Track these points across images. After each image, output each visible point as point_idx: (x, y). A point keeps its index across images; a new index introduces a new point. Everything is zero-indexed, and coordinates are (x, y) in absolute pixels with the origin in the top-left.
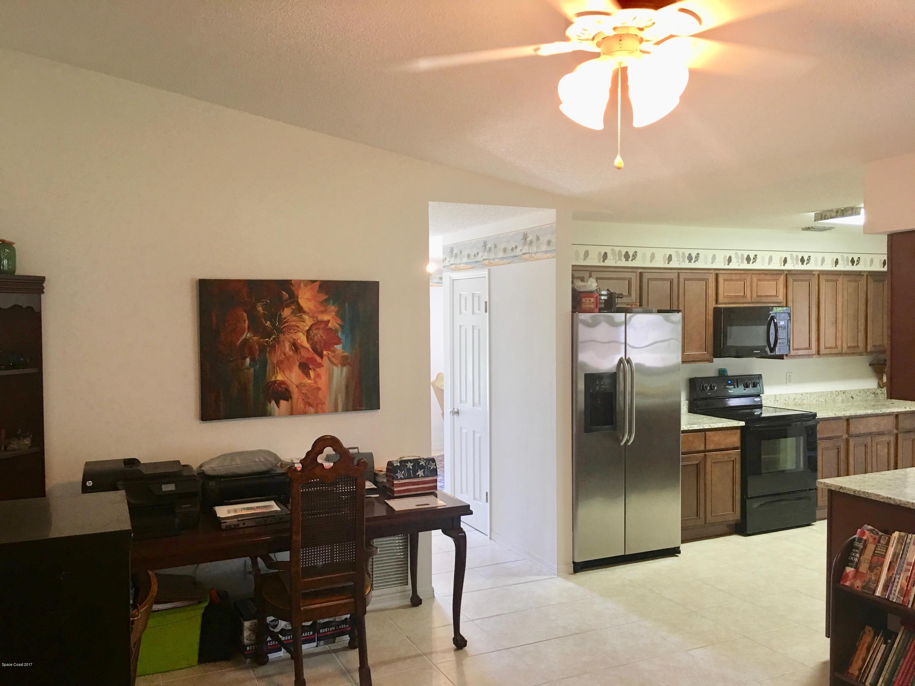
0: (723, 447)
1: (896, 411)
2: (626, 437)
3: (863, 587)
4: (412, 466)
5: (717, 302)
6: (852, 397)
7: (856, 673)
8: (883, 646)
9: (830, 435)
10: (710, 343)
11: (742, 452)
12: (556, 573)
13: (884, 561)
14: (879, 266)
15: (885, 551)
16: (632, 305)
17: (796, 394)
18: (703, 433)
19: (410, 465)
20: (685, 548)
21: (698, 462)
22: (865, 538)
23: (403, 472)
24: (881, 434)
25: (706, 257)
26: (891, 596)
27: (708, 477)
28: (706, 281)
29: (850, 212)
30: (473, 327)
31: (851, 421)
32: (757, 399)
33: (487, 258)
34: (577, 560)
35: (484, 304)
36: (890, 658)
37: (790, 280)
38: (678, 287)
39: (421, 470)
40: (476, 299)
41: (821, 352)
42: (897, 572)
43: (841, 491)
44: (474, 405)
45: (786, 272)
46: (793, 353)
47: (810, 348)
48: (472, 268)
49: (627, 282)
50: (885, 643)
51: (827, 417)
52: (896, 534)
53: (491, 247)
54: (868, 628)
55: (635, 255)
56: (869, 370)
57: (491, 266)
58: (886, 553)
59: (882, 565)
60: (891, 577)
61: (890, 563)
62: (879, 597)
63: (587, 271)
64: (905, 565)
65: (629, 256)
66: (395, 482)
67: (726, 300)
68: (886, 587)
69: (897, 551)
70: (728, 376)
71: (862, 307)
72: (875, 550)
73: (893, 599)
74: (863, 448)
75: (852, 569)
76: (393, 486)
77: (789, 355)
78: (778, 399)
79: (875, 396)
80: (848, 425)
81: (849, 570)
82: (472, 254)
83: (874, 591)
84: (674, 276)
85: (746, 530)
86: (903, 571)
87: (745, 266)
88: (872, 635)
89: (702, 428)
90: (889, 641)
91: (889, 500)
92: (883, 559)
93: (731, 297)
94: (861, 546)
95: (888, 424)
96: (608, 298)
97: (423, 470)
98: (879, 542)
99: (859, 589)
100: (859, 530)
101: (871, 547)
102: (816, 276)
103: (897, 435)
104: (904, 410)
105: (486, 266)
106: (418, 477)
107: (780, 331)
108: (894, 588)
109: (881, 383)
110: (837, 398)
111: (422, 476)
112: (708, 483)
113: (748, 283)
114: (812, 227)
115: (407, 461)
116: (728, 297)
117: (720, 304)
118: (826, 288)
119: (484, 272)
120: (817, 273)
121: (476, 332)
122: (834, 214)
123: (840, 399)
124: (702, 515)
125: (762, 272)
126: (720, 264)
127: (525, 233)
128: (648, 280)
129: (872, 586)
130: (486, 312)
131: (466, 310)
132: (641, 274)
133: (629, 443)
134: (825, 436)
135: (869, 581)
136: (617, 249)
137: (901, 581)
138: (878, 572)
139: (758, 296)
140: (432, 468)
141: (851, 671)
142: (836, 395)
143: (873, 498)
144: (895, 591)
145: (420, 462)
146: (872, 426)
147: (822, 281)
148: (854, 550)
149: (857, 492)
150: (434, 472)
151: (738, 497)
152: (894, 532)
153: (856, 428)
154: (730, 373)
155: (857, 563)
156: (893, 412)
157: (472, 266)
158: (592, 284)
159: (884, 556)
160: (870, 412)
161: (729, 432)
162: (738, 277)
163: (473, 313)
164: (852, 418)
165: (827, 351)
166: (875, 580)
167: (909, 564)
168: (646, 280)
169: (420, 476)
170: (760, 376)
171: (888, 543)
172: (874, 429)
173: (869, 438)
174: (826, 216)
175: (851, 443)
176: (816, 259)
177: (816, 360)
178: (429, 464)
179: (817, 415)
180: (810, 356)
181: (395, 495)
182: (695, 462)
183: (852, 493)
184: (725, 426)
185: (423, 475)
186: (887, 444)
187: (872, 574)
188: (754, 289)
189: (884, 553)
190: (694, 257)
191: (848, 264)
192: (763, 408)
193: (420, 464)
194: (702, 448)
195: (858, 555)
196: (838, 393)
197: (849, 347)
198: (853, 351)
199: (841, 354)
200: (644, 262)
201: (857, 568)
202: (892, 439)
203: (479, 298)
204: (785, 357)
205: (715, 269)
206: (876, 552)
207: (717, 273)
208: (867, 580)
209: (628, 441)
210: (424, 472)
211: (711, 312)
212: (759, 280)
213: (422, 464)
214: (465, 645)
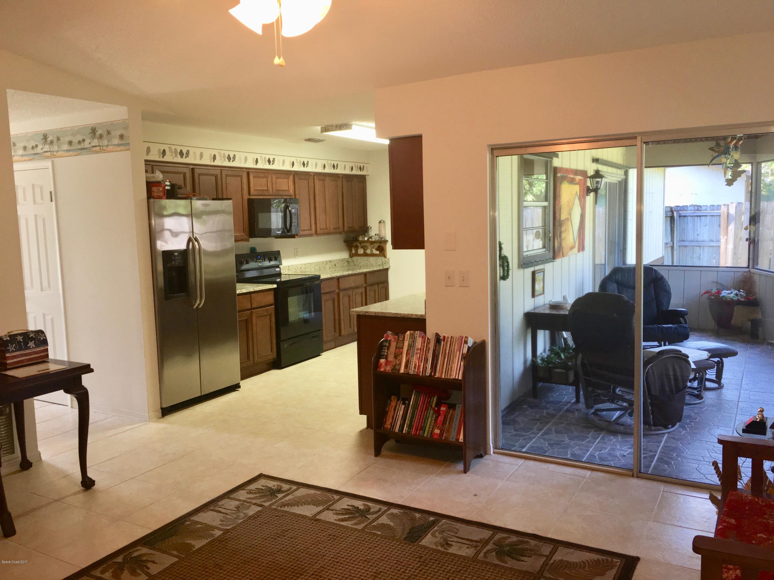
0: (263, 305)
1: (365, 271)
2: (198, 302)
3: (392, 370)
4: (22, 339)
5: (249, 194)
6: (335, 265)
7: (389, 427)
8: (403, 406)
9: (329, 290)
10: (247, 226)
11: (275, 307)
12: (148, 420)
13: (403, 351)
14: (349, 171)
15: (402, 344)
16: (189, 195)
17: (301, 264)
18: (249, 295)
19: (20, 338)
20: (242, 383)
21: (246, 318)
22: (389, 339)
23: (14, 345)
24: (357, 287)
25: (240, 158)
26: (410, 371)
27: (254, 328)
28: (241, 177)
29: (345, 127)
30: (36, 216)
31: (340, 279)
32: (278, 269)
33: (49, 150)
34: (164, 406)
35: (49, 194)
36: (409, 412)
37: (297, 180)
38: (222, 181)
39: (31, 342)
40: (37, 190)
41: (318, 232)
42: (412, 356)
43: (367, 314)
44: (42, 290)
45: (293, 173)
46: (301, 233)
47: (311, 229)
48: (29, 160)
49: (183, 175)
50: (404, 404)
51: (327, 277)
52: (408, 333)
53: (53, 140)
54: (393, 397)
55: (188, 153)
56: (343, 245)
57: (54, 158)
58: (403, 346)
59: (401, 353)
60: (408, 360)
61: (407, 351)
62: (403, 373)
63: (150, 165)
64: (416, 350)
65: (183, 154)
66: (8, 355)
67: (256, 193)
68: (406, 366)
69: (410, 343)
70: (257, 253)
71: (340, 200)
72: (397, 345)
73: (411, 372)
74: (347, 298)
75: (384, 360)
76: (6, 359)
77: (299, 234)
78: (290, 268)
79: (348, 264)
80: (338, 282)
81: (382, 361)
82: (29, 146)
83: (399, 370)
84: (218, 172)
85: (280, 365)
86: (415, 354)
87: (267, 166)
88: (396, 401)
89: (248, 291)
90: (407, 402)
91: (397, 315)
92: (402, 350)
93: (259, 190)
94: (387, 344)
95: (360, 281)
96: (171, 188)
97: (33, 341)
98: (398, 340)
99: (390, 371)
100: (385, 335)
101: (393, 344)
102: (312, 177)
103: (366, 288)
104: (369, 270)
105: (48, 157)
106: (29, 348)
107: (293, 217)
108: (411, 366)
109: (351, 255)
110: (326, 266)
111: (33, 348)
112: (255, 333)
113: (269, 180)
114: (312, 139)
115: (16, 335)
116: (256, 190)
117: (252, 196)
118: (318, 184)
119: (48, 164)
120: (312, 174)
121: (40, 222)
122: (334, 128)
123: (328, 266)
124: (251, 358)
125: (278, 172)
126: (250, 164)
127: (94, 127)
128: (199, 175)
129: (397, 367)
130: (52, 201)
131: (25, 200)
132: (193, 169)
133: (200, 306)
134: (326, 291)
135: (395, 365)
136: (173, 147)
137: (415, 360)
138: (400, 358)
139: (277, 190)
140: (42, 339)
141: (386, 426)
142: (326, 264)
143: (387, 315)
144: (412, 367)
145: (29, 335)
146: (351, 283)
147: (317, 181)
148: (384, 348)
149: (377, 314)
150: (45, 342)
151: (274, 341)
152: (407, 332)
153: (343, 284)
154: (258, 250)
155: (387, 356)
156: (363, 272)
157: (31, 158)
158: (159, 176)
159: (402, 348)
160: (350, 272)
161: (267, 293)
162: (263, 175)
163: (35, 202)
164: (340, 278)
165: (322, 232)
166: (399, 364)
167: (417, 349)
168: (198, 175)
169: (31, 347)
170: (279, 252)
171: (404, 340)
172: (353, 285)
173: (351, 291)
174: (328, 129)
175: (341, 296)
176: (312, 163)
177: (315, 238)
178: (38, 336)
179: (321, 277)
180: (311, 235)
181: (8, 367)
182: (244, 318)
183: (374, 315)
184: (264, 289)
185: (34, 346)
186: (360, 295)
187: (397, 360)
188: (274, 186)
189: (402, 346)
190: (232, 158)
191: (331, 168)
192: (282, 276)
193: (30, 336)
194: (249, 307)
195: (386, 351)
196: (327, 262)
197: (334, 229)
198: (336, 232)
199: (329, 234)
200: (195, 160)
201: (386, 358)
202: (363, 290)
203: (41, 188)
204: (296, 236)
205: (247, 168)
206: (397, 346)
207: (248, 171)
208: (394, 364)
209: (199, 305)
210: (35, 343)
211: (246, 202)
212: (277, 178)
213: (32, 336)
214: (94, 484)
